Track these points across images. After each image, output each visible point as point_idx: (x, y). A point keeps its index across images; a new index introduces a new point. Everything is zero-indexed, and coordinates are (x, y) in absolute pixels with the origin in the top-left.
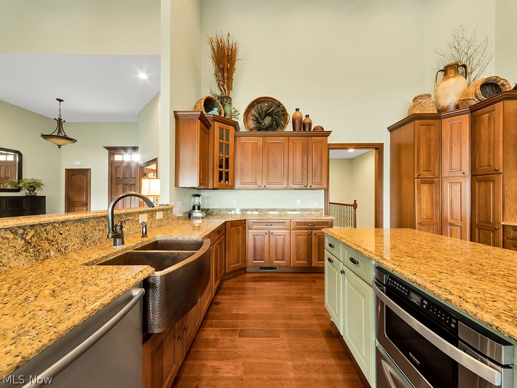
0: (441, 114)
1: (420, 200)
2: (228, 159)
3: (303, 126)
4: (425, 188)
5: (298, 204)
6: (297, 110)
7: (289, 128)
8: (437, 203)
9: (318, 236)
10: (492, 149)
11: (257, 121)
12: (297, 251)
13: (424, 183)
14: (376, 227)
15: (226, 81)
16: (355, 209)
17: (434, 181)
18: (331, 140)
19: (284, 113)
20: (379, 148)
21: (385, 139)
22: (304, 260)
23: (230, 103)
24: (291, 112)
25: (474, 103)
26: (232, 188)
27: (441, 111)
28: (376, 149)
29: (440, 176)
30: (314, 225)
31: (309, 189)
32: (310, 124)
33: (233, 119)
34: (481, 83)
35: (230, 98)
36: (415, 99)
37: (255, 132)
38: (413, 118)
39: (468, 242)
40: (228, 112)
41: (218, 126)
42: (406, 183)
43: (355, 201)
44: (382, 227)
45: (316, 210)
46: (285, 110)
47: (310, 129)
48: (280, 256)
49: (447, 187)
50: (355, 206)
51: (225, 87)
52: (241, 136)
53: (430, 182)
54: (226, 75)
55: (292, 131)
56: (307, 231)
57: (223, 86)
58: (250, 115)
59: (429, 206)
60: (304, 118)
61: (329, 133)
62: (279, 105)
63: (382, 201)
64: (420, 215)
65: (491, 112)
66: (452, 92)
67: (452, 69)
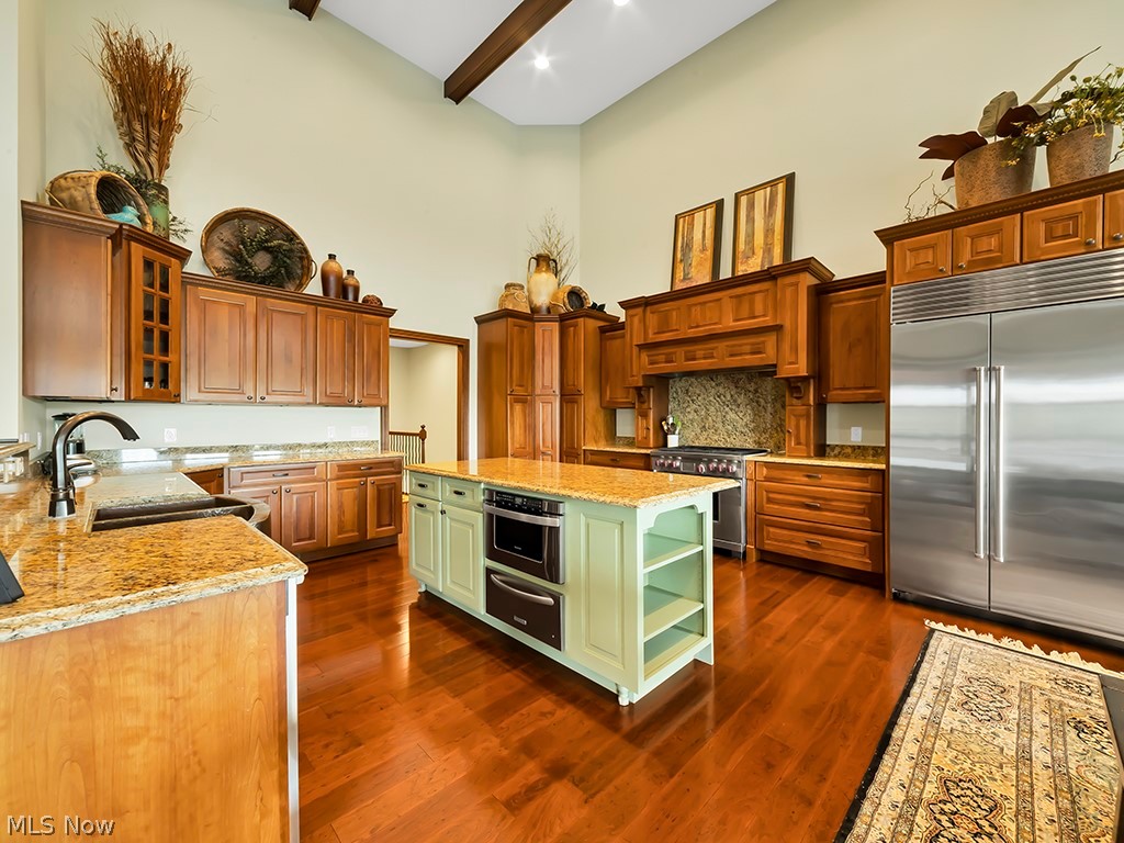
0: (533, 316)
1: (512, 424)
2: (167, 333)
3: (341, 289)
4: (518, 407)
5: (331, 435)
6: (332, 257)
7: (314, 288)
8: (531, 428)
9: (378, 486)
10: (576, 369)
11: (236, 256)
12: (339, 516)
13: (517, 401)
14: (459, 458)
15: (155, 147)
16: (423, 440)
17: (527, 401)
18: (394, 323)
19: (304, 256)
20: (463, 345)
21: (470, 333)
22: (353, 531)
23: (166, 202)
24: (318, 258)
25: (563, 312)
26: (176, 399)
27: (535, 310)
28: (459, 346)
29: (532, 394)
30: (371, 468)
31: (356, 406)
32: (357, 290)
33: (173, 240)
34: (567, 290)
35: (165, 189)
36: (507, 286)
37: (229, 281)
38: (504, 314)
39: (558, 464)
40: (161, 221)
41: (141, 254)
42: (497, 401)
43: (423, 427)
44: (467, 459)
45: (367, 444)
46: (305, 250)
47: (356, 298)
48: (305, 532)
49: (540, 406)
50: (422, 435)
51: (153, 160)
52: (201, 285)
53: (522, 400)
54: (155, 133)
55: (321, 295)
56: (357, 480)
57: (146, 156)
58: (215, 237)
59: (522, 431)
60: (345, 275)
61: (391, 312)
62: (291, 236)
63: (467, 426)
64: (513, 444)
65: (575, 326)
66: (544, 290)
67: (544, 261)
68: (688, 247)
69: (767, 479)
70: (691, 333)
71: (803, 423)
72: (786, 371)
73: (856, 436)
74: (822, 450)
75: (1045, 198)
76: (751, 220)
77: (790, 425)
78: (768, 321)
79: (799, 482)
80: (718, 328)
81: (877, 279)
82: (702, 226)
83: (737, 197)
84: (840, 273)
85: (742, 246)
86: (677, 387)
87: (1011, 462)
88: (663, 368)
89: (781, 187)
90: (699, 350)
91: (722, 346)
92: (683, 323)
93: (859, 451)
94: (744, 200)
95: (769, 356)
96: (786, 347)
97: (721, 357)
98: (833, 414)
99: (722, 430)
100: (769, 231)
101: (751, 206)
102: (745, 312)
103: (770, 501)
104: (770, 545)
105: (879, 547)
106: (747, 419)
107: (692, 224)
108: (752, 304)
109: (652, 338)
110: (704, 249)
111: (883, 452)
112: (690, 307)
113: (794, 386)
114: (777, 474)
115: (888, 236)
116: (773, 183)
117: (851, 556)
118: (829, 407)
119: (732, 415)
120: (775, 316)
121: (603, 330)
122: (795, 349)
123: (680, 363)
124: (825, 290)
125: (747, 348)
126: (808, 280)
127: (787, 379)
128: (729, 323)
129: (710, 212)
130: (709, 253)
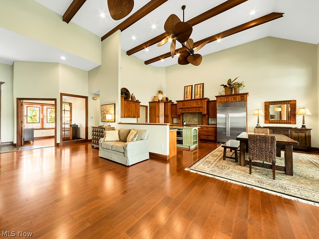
6: (133, 94)
7: (130, 99)
10: (168, 111)
13: (157, 117)
18: (141, 104)
21: (148, 105)
24: (131, 94)
25: (165, 101)
27: (159, 101)
28: (146, 107)
29: (159, 116)
32: (135, 99)
34: (165, 97)
36: (154, 97)
38: (155, 102)
46: (129, 93)
60: (134, 96)
62: (128, 91)
65: (167, 104)
66: (160, 97)
67: (160, 92)
68: (187, 92)
69: (201, 129)
70: (189, 107)
71: (206, 121)
72: (203, 113)
73: (213, 122)
74: (208, 124)
75: (233, 95)
76: (197, 89)
77: (204, 121)
78: (201, 106)
79: (206, 129)
80: (193, 106)
81: (215, 101)
82: (189, 89)
83: (195, 85)
84: (211, 100)
85: (196, 93)
86: (185, 115)
87: (230, 126)
88: (184, 112)
89: (202, 85)
90: (190, 109)
91: (194, 109)
92: (187, 105)
93: (213, 125)
94: (196, 86)
95: (201, 111)
96: (203, 110)
97: (194, 110)
98: (210, 119)
99: (193, 122)
100: (200, 91)
101: (197, 87)
102: (197, 104)
103: (201, 132)
104: (201, 138)
105: (216, 137)
106: (197, 120)
107: (187, 88)
108: (198, 103)
109: (182, 107)
110: (190, 93)
111: (216, 125)
112: (188, 103)
113: (204, 115)
114: (202, 128)
115: (216, 97)
116: (201, 84)
117: (212, 138)
118: (209, 118)
119: (194, 119)
120: (202, 105)
121: (172, 105)
122: (205, 110)
123: (187, 111)
124: (209, 102)
125: (198, 110)
126: (206, 100)
127: (204, 114)
128: (195, 105)
129: (191, 87)
130: (191, 93)
